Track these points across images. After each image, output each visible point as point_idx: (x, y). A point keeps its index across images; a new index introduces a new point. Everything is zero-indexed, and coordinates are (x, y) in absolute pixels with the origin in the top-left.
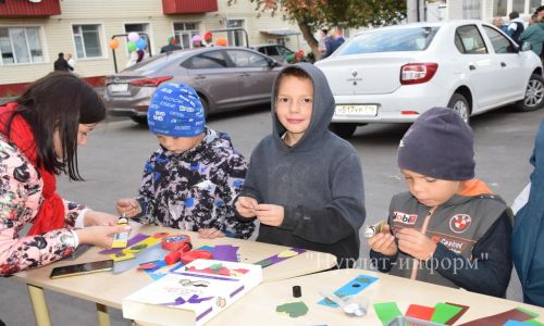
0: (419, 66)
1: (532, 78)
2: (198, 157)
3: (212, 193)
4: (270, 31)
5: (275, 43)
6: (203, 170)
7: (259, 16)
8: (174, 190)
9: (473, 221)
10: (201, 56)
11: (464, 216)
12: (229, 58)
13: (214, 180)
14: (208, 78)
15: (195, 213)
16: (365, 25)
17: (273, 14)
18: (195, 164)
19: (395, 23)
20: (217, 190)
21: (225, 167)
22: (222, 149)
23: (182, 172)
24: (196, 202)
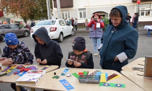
0: (53, 28)
1: (72, 30)
2: (18, 48)
3: (22, 56)
4: (17, 21)
5: (18, 24)
6: (19, 51)
7: (14, 18)
8: (12, 56)
9: (86, 56)
10: (2, 26)
11: (84, 56)
12: (9, 26)
13: (22, 53)
14: (5, 31)
15: (18, 61)
16: (38, 20)
17: (17, 17)
18: (17, 50)
19: (44, 20)
20: (23, 55)
21: (24, 50)
22: (23, 46)
23: (14, 52)
24: (18, 58)
